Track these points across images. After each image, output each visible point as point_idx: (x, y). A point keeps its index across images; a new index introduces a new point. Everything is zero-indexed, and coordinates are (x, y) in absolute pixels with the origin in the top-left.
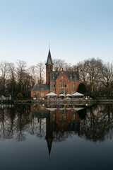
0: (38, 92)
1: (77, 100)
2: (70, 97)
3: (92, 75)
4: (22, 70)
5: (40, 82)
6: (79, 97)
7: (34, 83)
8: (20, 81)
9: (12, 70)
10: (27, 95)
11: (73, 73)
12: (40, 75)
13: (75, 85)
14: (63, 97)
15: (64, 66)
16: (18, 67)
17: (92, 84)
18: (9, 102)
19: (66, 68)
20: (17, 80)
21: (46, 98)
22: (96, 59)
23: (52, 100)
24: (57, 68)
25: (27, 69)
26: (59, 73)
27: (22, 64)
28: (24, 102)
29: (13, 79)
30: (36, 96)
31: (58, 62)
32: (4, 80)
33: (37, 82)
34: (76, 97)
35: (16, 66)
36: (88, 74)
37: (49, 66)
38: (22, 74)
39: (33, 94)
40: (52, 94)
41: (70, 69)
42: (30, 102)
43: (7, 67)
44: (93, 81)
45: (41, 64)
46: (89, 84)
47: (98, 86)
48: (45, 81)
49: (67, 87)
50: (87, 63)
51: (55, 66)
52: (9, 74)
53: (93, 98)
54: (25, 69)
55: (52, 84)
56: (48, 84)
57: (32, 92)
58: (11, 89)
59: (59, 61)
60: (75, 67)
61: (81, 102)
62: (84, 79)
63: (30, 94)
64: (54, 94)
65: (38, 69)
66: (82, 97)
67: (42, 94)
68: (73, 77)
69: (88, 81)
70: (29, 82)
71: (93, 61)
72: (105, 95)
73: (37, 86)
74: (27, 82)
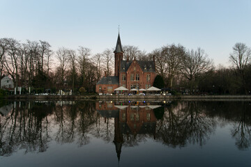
0: (104, 86)
1: (153, 95)
2: (144, 92)
3: (172, 65)
4: (85, 59)
5: (108, 73)
6: (155, 92)
7: (99, 76)
8: (83, 72)
9: (72, 59)
10: (91, 90)
11: (148, 63)
12: (107, 64)
13: (150, 77)
14: (135, 92)
15: (137, 54)
16: (79, 55)
17: (171, 76)
18: (69, 98)
19: (140, 57)
20: (78, 72)
21: (114, 93)
22: (177, 45)
23: (122, 96)
24: (128, 57)
25: (91, 57)
26: (131, 63)
27: (85, 52)
28: (87, 98)
29: (74, 70)
30: (102, 91)
31: (130, 49)
32: (63, 71)
33: (103, 74)
34: (151, 92)
35: (78, 54)
36: (166, 65)
37: (119, 53)
38: (85, 63)
39: (98, 88)
40: (122, 88)
41: (144, 58)
42: (95, 98)
43: (67, 55)
44: (173, 72)
45: (109, 52)
46: (167, 76)
47: (179, 79)
48: (113, 72)
49: (141, 81)
50: (165, 50)
51: (125, 54)
52: (69, 64)
53: (173, 93)
54: (89, 57)
55: (122, 76)
56: (117, 76)
57: (97, 87)
58: (71, 82)
59: (131, 47)
60: (150, 55)
61: (157, 98)
62: (162, 71)
63: (95, 88)
64: (125, 89)
65: (104, 58)
66: (158, 92)
67: (110, 89)
68: (148, 68)
69: (167, 74)
70: (93, 74)
71: (173, 49)
72: (187, 91)
73: (103, 79)
74: (91, 75)
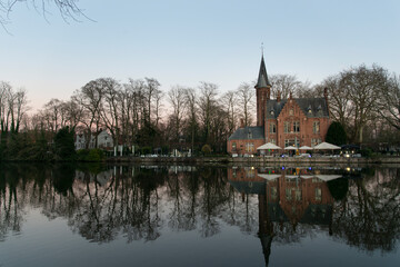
0: (240, 142)
1: (325, 158)
2: (308, 152)
3: (361, 103)
4: (209, 101)
5: (245, 122)
6: (329, 152)
7: (232, 126)
8: (207, 121)
9: (191, 102)
10: (221, 149)
11: (315, 102)
12: (245, 108)
13: (319, 126)
14: (293, 152)
15: (294, 89)
16: (201, 95)
17: (359, 124)
18: (187, 162)
19: (299, 91)
20: (200, 121)
21: (257, 153)
22: (369, 67)
23: (270, 158)
24: (279, 94)
25: (218, 98)
26: (284, 103)
27: (210, 89)
28: (214, 161)
29: (193, 118)
30: (237, 151)
31: (282, 80)
32: (178, 120)
33: (238, 123)
34: (322, 152)
35: (199, 94)
36: (349, 103)
37: (263, 88)
38: (209, 107)
39: (231, 146)
40: (270, 146)
41: (307, 93)
42: (226, 162)
43: (183, 96)
44: (363, 116)
45: (246, 87)
46: (352, 123)
47: (376, 127)
48: (255, 120)
49: (303, 132)
50: (347, 78)
51: (274, 89)
52: (186, 110)
53: (364, 154)
54: (216, 98)
55: (269, 125)
56: (261, 127)
57: (229, 143)
58: (190, 137)
59: (284, 78)
60: (319, 89)
61: (334, 163)
62: (341, 114)
63: (225, 146)
64: (276, 147)
65: (240, 97)
66: (336, 152)
67: (250, 147)
68: (315, 110)
69: (351, 119)
70: (223, 124)
71: (362, 74)
72: (393, 149)
73: (238, 131)
74: (220, 125)
